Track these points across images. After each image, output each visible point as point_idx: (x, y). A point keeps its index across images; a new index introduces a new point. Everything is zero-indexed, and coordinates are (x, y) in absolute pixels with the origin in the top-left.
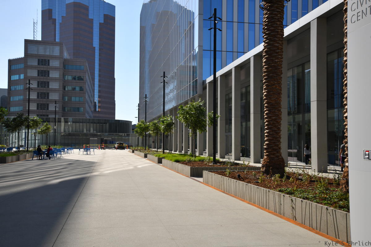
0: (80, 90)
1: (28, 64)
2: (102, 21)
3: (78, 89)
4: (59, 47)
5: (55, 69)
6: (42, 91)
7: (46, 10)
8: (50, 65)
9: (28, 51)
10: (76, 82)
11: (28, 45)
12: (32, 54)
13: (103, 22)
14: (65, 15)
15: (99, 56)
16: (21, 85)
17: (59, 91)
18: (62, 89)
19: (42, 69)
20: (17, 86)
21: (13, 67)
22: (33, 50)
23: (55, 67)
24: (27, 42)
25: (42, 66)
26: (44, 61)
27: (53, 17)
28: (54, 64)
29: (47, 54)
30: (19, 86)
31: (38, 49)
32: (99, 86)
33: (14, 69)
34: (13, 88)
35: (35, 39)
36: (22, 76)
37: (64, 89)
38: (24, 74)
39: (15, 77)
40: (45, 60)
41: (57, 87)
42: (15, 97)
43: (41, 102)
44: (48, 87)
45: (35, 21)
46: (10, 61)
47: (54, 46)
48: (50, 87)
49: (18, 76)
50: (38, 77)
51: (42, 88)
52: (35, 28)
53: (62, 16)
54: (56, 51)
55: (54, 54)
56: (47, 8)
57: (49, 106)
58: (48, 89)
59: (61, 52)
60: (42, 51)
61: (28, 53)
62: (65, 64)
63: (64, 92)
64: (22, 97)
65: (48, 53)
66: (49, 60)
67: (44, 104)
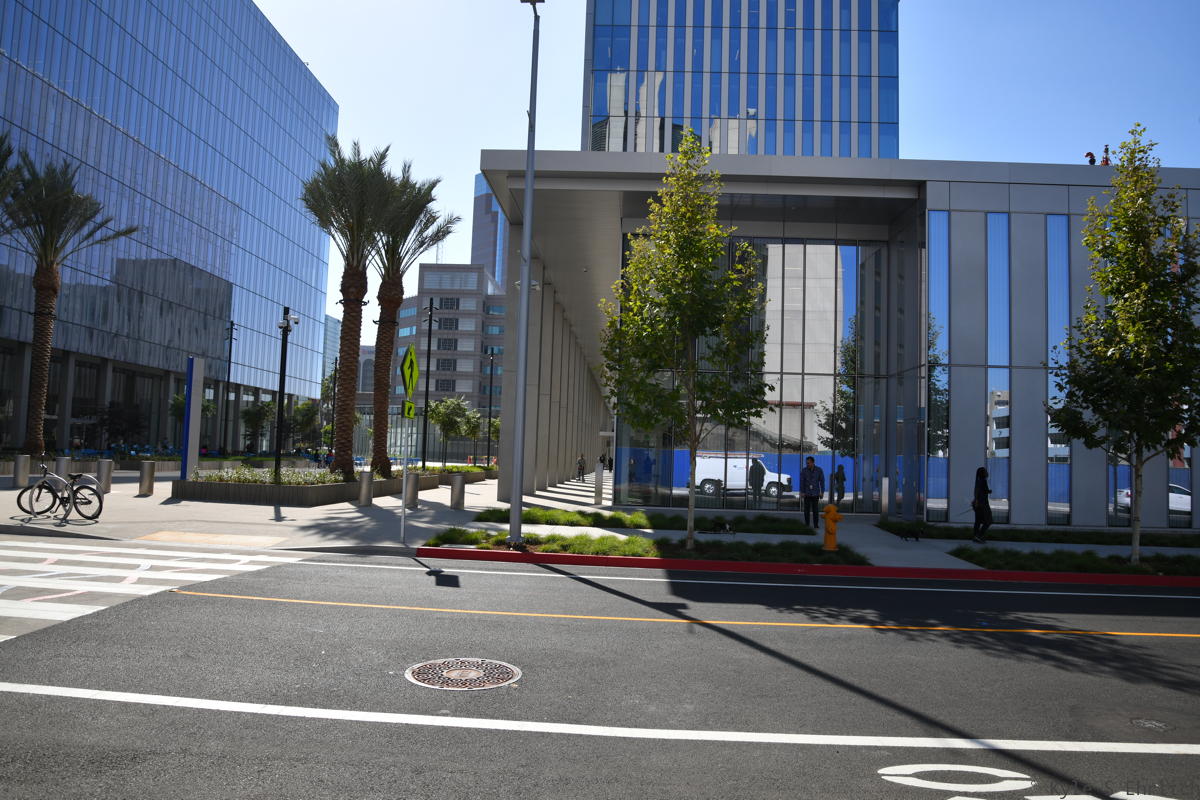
1: (424, 307)
4: (477, 274)
5: (469, 314)
6: (444, 357)
8: (461, 308)
9: (425, 283)
11: (426, 273)
12: (430, 289)
18: (479, 353)
19: (447, 316)
21: (403, 314)
22: (432, 283)
23: (469, 311)
24: (424, 269)
25: (447, 311)
26: (451, 302)
27: (494, 208)
28: (467, 305)
29: (455, 288)
31: (440, 280)
34: (400, 351)
35: (439, 262)
36: (414, 333)
37: (485, 352)
38: (416, 325)
39: (404, 332)
40: (452, 299)
41: (472, 349)
43: (443, 378)
44: (456, 348)
47: (469, 273)
48: (459, 349)
49: (409, 329)
50: (440, 331)
51: (445, 352)
54: (472, 281)
55: (468, 289)
57: (457, 384)
58: (455, 352)
59: (481, 283)
60: (447, 283)
61: (425, 287)
62: (488, 305)
63: (483, 358)
65: (457, 287)
66: (458, 300)
67: (449, 381)
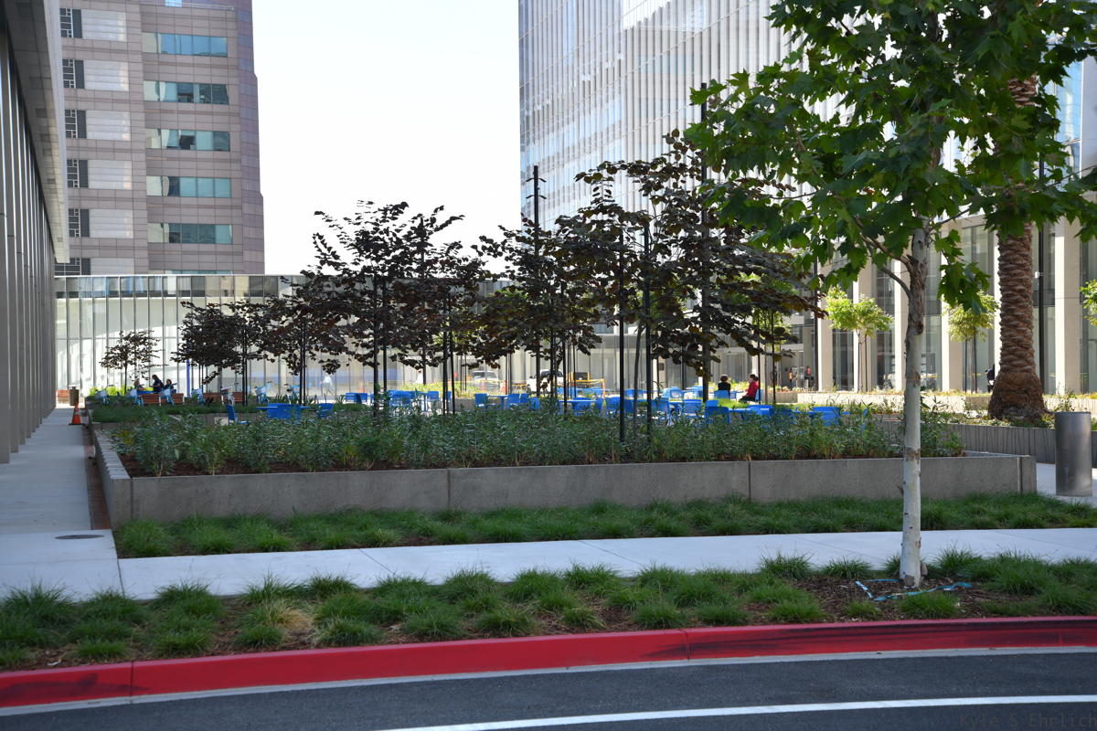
0: (217, 148)
3: (204, 140)
5: (110, 51)
8: (86, 35)
10: (195, 113)
17: (131, 151)
28: (102, 28)
41: (124, 136)
44: (84, 133)
48: (91, 135)
57: (91, 220)
58: (82, 142)
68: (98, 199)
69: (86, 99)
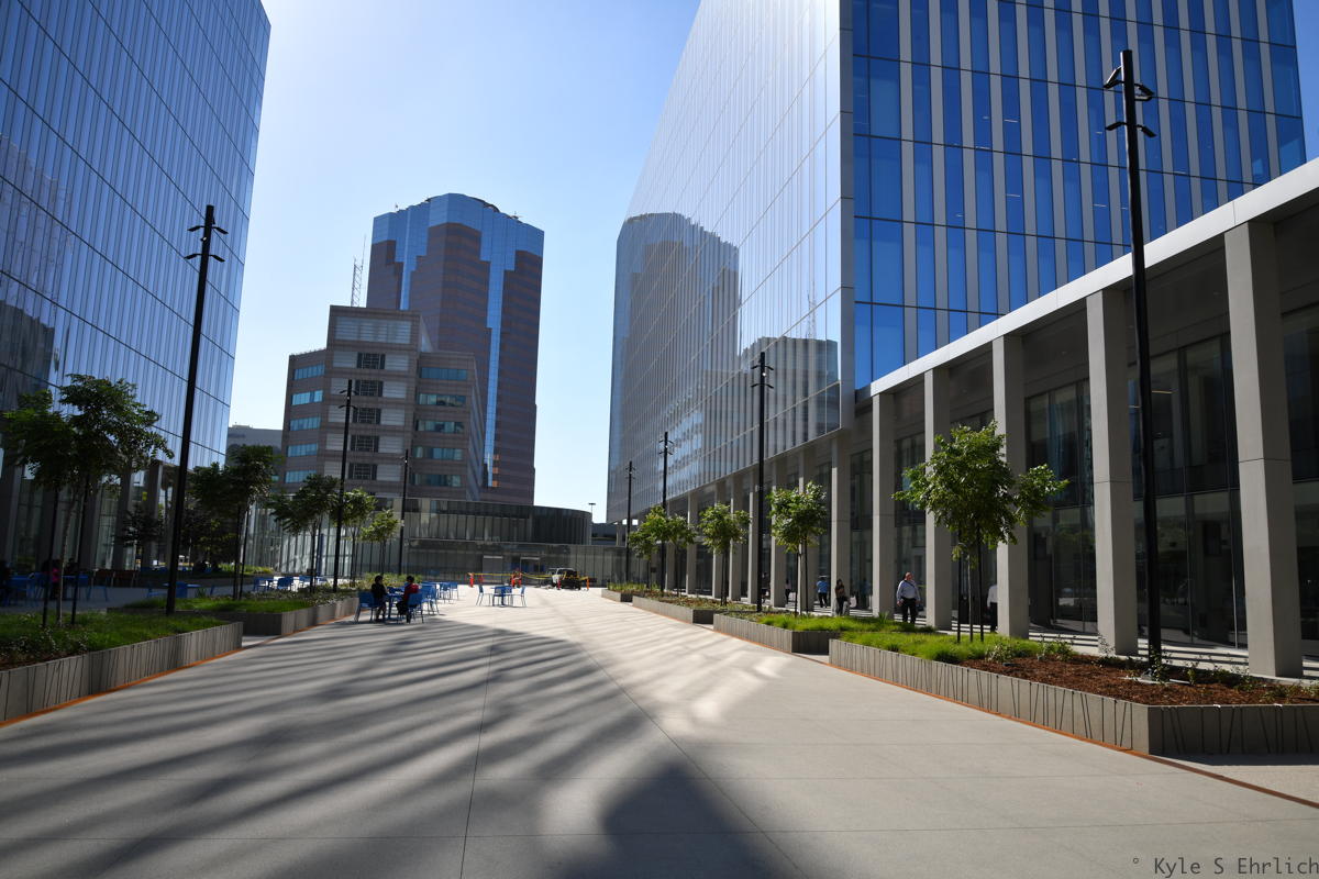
0: (456, 432)
1: (336, 365)
2: (511, 268)
3: (450, 426)
4: (409, 324)
5: (398, 376)
6: (363, 433)
7: (381, 243)
8: (387, 368)
9: (338, 333)
10: (446, 412)
11: (339, 318)
12: (344, 341)
13: (513, 269)
14: (424, 254)
15: (500, 349)
16: (313, 417)
17: (403, 432)
18: (410, 429)
19: (367, 378)
20: (306, 420)
21: (299, 375)
22: (348, 332)
23: (399, 371)
24: (337, 313)
25: (367, 371)
26: (372, 358)
27: (397, 260)
28: (396, 364)
29: (380, 340)
30: (310, 420)
31: (360, 329)
32: (498, 425)
33: (300, 377)
34: (295, 425)
35: (355, 305)
36: (318, 396)
37: (417, 428)
38: (324, 390)
39: (302, 399)
40: (375, 355)
41: (401, 424)
42: (299, 447)
43: (360, 461)
44: (378, 421)
45: (359, 264)
46: (293, 360)
47: (398, 322)
48: (383, 422)
49: (309, 394)
50: (357, 398)
51: (363, 426)
52: (357, 279)
53: (419, 257)
54: (402, 332)
55: (398, 341)
56: (385, 238)
57: (378, 471)
58: (378, 427)
59: (415, 336)
60: (368, 333)
61: (337, 337)
62: (422, 364)
63: (415, 436)
64: (314, 448)
65: (382, 339)
66: (383, 356)
67: (367, 465)
68: (383, 459)
69: (382, 402)
